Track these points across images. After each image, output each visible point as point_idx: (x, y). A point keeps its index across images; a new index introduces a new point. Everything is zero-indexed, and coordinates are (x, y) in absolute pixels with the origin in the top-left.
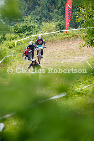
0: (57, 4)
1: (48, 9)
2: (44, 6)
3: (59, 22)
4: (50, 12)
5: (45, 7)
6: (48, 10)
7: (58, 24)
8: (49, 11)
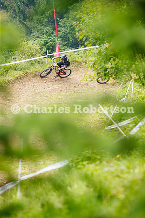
0: (39, 6)
1: (24, 16)
2: (15, 10)
3: (44, 38)
4: (27, 20)
5: (17, 11)
6: (22, 17)
7: (43, 42)
8: (25, 20)
